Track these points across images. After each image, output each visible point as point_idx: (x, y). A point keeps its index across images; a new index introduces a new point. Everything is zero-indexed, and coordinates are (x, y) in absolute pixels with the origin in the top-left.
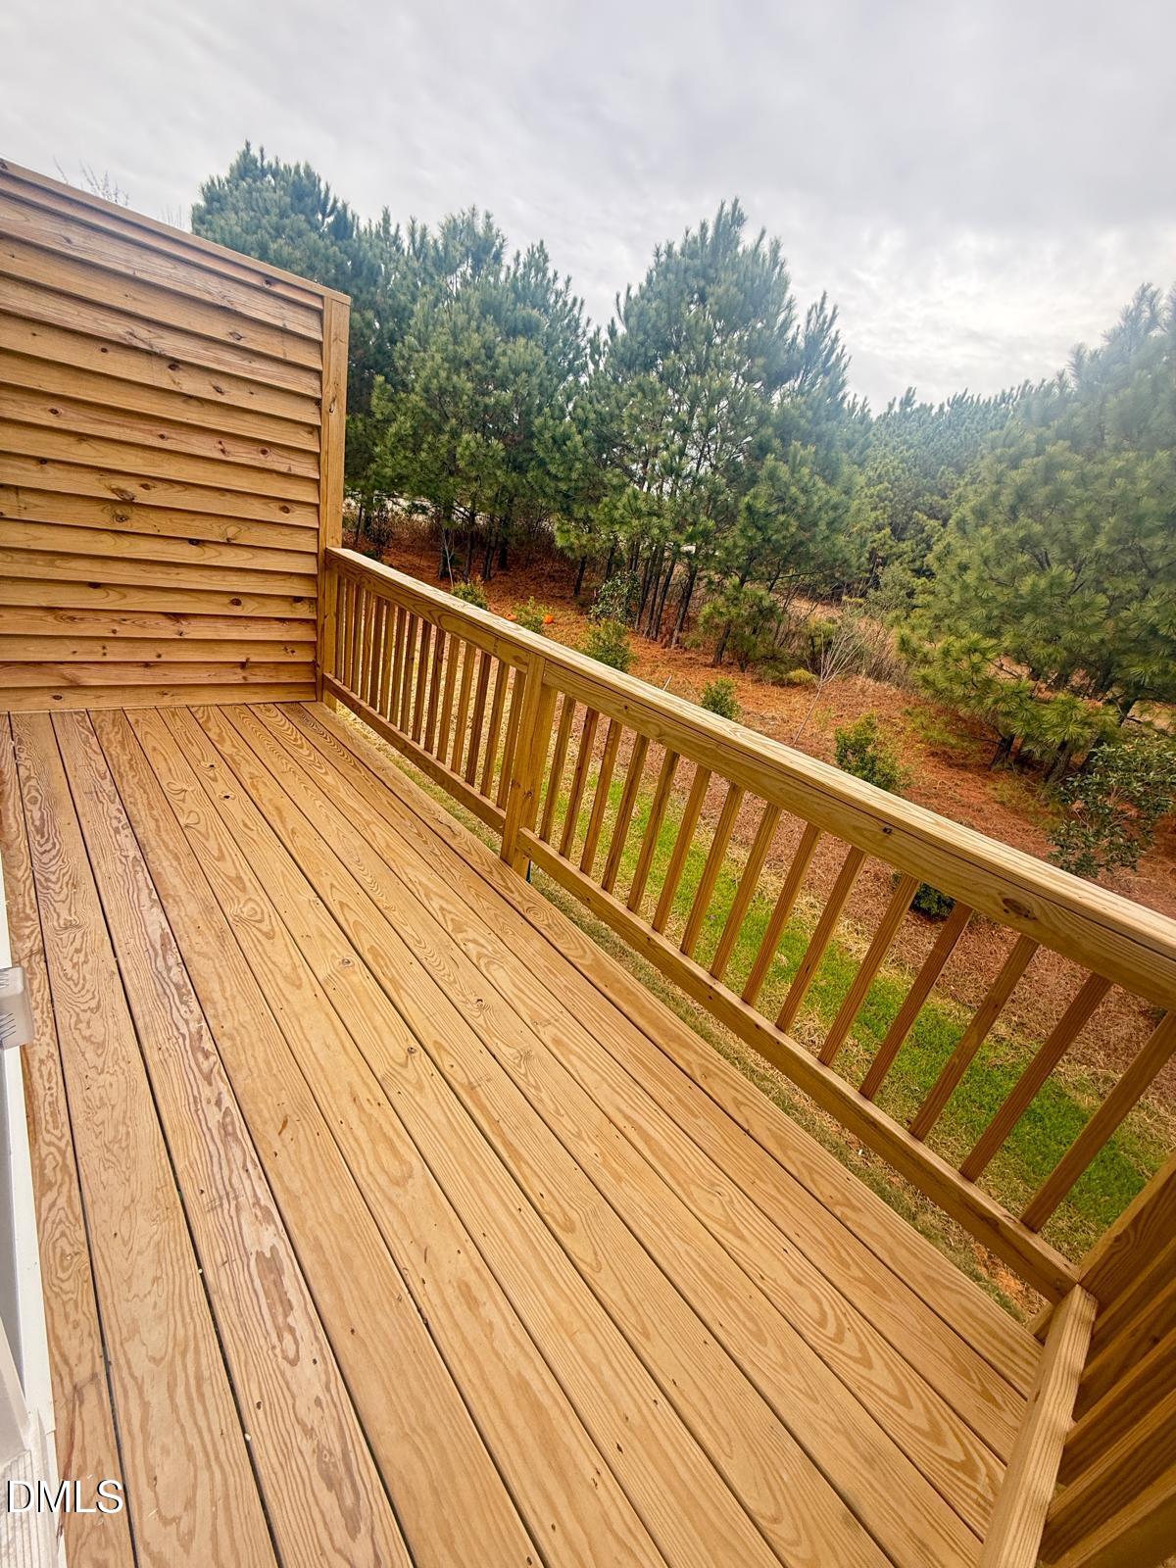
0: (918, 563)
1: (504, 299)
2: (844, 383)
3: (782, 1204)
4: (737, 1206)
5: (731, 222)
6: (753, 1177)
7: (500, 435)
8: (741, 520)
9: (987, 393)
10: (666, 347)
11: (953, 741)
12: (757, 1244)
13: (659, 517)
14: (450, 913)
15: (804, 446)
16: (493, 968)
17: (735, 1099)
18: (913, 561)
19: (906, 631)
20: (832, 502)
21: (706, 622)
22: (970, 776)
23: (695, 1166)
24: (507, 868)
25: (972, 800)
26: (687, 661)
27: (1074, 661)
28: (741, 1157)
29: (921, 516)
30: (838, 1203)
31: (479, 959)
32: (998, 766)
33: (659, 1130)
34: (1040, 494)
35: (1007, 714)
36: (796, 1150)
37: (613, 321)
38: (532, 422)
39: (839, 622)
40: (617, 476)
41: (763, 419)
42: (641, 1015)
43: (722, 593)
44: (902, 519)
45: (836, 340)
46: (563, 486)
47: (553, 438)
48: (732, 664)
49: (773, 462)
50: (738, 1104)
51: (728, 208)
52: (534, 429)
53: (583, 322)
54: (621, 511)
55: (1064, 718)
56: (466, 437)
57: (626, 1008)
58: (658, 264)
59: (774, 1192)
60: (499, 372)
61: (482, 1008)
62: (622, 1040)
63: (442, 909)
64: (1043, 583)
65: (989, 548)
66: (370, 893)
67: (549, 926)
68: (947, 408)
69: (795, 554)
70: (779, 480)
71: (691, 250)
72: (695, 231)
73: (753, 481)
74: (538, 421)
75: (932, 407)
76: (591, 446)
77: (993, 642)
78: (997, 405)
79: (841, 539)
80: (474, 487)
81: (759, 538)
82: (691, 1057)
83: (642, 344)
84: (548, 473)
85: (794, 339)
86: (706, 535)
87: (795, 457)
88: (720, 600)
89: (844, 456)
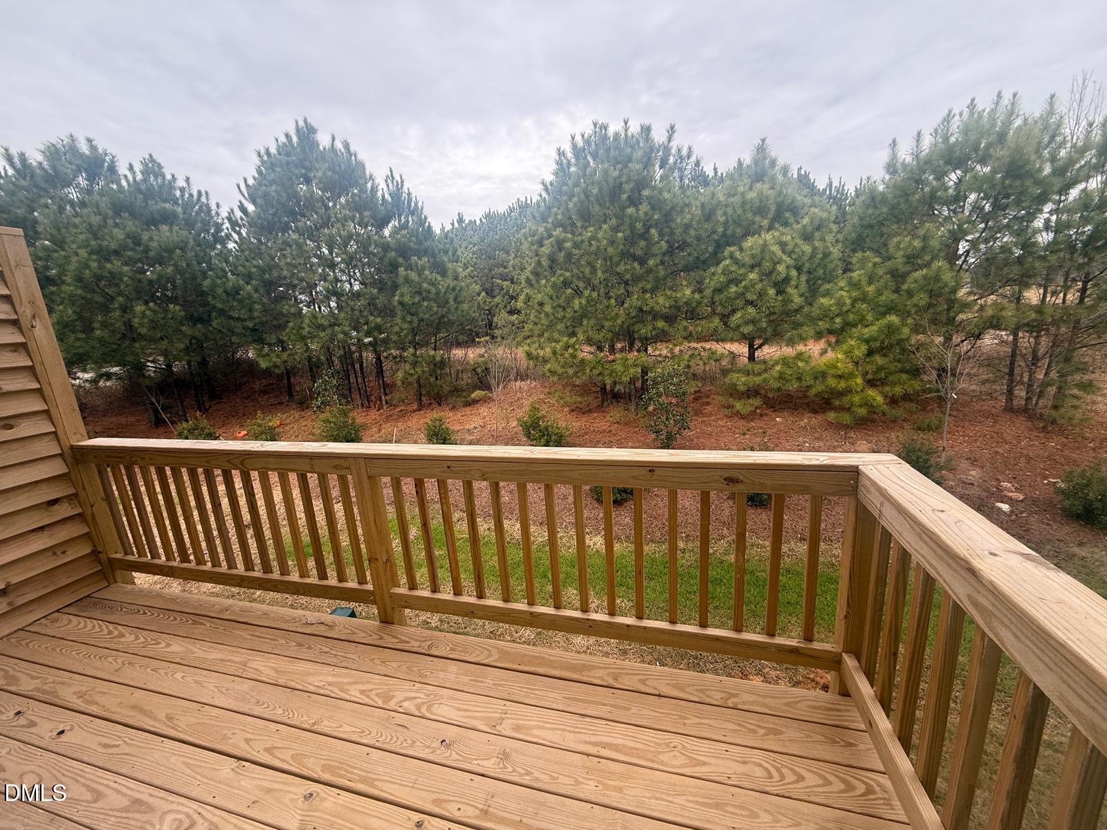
0: (509, 307)
1: (133, 200)
2: (426, 218)
3: (704, 724)
4: (688, 746)
5: (307, 133)
6: (681, 721)
7: (174, 300)
8: (399, 313)
9: (502, 208)
10: (293, 215)
11: (579, 400)
12: (713, 761)
13: (339, 326)
14: (371, 690)
15: (419, 258)
16: (434, 709)
17: (640, 680)
18: (506, 307)
19: (527, 348)
20: (451, 287)
21: (403, 383)
22: (596, 415)
23: (651, 742)
24: (392, 627)
25: (604, 428)
26: (400, 414)
27: (616, 336)
28: (668, 714)
29: (498, 281)
30: (727, 699)
31: (419, 710)
32: (606, 403)
33: (618, 735)
34: (561, 256)
35: (600, 374)
36: (689, 685)
37: (240, 202)
38: (200, 285)
39: (486, 355)
40: (293, 306)
41: (386, 248)
42: (555, 668)
43: (405, 362)
44: (488, 285)
45: (409, 194)
46: (251, 325)
47: (226, 292)
48: (431, 404)
49: (405, 273)
50: (643, 682)
51: (301, 123)
52: (205, 289)
53: (214, 207)
54: (307, 329)
55: (625, 367)
56: (139, 308)
57: (541, 671)
58: (263, 162)
59: (697, 721)
60: (152, 254)
61: (448, 746)
62: (554, 694)
63: (362, 692)
64: (584, 301)
65: (549, 290)
66: (289, 722)
67: (452, 649)
68: (484, 220)
69: (441, 323)
70: (412, 282)
71: (286, 149)
72: (283, 139)
73: (395, 287)
74: (207, 283)
75: (475, 221)
76: (262, 290)
77: (575, 339)
78: (509, 215)
79: (465, 306)
80: (164, 344)
81: (415, 320)
82: (600, 673)
83: (274, 215)
84: (231, 318)
85: (383, 196)
86: (379, 328)
87: (417, 266)
88: (408, 367)
89: (445, 259)
